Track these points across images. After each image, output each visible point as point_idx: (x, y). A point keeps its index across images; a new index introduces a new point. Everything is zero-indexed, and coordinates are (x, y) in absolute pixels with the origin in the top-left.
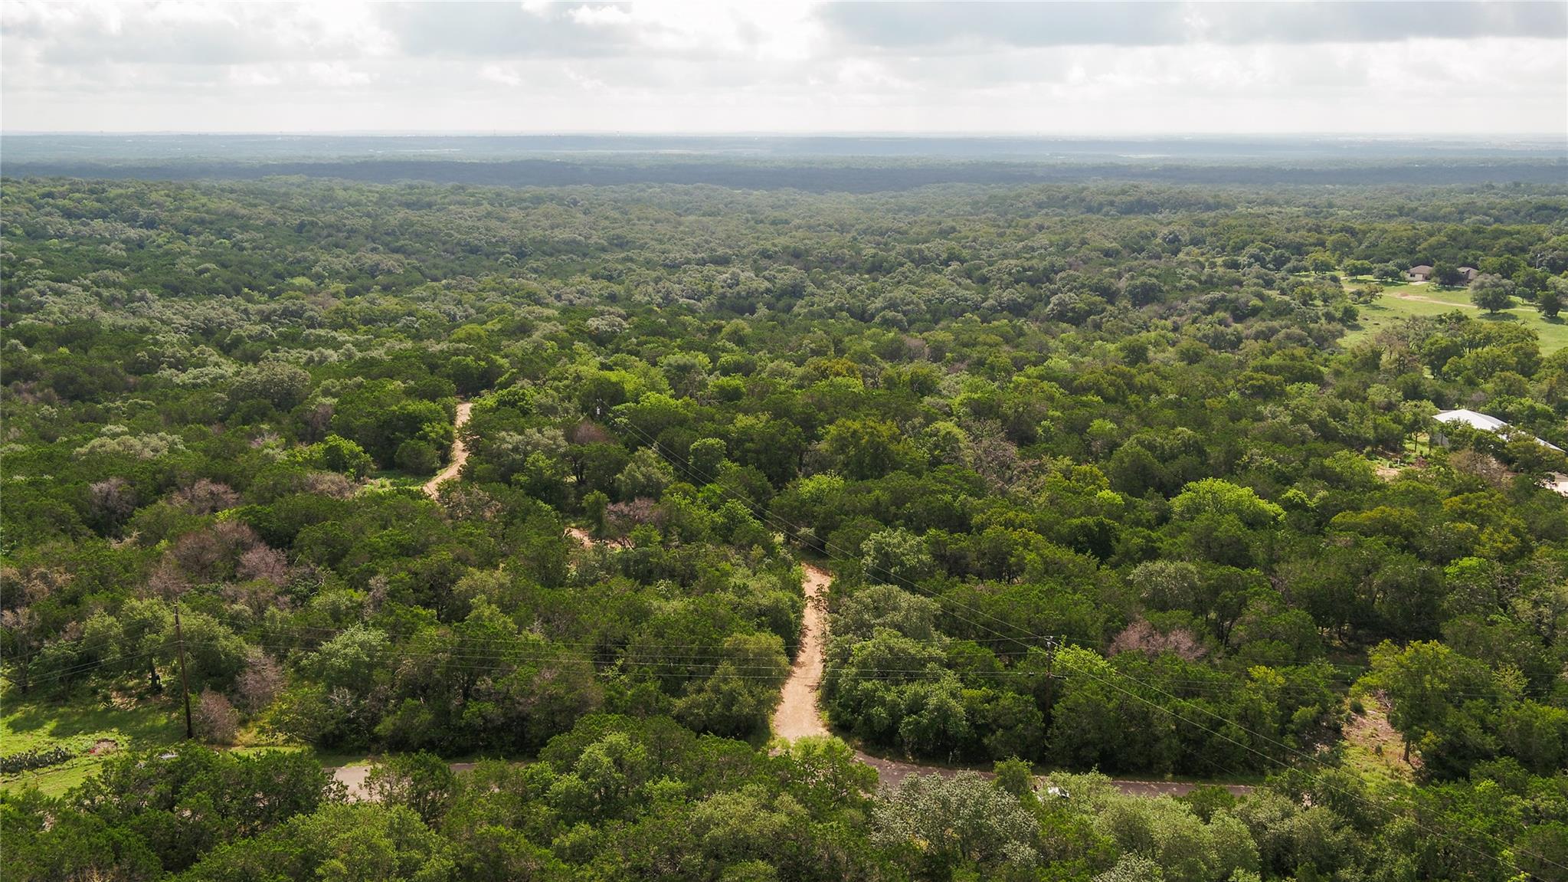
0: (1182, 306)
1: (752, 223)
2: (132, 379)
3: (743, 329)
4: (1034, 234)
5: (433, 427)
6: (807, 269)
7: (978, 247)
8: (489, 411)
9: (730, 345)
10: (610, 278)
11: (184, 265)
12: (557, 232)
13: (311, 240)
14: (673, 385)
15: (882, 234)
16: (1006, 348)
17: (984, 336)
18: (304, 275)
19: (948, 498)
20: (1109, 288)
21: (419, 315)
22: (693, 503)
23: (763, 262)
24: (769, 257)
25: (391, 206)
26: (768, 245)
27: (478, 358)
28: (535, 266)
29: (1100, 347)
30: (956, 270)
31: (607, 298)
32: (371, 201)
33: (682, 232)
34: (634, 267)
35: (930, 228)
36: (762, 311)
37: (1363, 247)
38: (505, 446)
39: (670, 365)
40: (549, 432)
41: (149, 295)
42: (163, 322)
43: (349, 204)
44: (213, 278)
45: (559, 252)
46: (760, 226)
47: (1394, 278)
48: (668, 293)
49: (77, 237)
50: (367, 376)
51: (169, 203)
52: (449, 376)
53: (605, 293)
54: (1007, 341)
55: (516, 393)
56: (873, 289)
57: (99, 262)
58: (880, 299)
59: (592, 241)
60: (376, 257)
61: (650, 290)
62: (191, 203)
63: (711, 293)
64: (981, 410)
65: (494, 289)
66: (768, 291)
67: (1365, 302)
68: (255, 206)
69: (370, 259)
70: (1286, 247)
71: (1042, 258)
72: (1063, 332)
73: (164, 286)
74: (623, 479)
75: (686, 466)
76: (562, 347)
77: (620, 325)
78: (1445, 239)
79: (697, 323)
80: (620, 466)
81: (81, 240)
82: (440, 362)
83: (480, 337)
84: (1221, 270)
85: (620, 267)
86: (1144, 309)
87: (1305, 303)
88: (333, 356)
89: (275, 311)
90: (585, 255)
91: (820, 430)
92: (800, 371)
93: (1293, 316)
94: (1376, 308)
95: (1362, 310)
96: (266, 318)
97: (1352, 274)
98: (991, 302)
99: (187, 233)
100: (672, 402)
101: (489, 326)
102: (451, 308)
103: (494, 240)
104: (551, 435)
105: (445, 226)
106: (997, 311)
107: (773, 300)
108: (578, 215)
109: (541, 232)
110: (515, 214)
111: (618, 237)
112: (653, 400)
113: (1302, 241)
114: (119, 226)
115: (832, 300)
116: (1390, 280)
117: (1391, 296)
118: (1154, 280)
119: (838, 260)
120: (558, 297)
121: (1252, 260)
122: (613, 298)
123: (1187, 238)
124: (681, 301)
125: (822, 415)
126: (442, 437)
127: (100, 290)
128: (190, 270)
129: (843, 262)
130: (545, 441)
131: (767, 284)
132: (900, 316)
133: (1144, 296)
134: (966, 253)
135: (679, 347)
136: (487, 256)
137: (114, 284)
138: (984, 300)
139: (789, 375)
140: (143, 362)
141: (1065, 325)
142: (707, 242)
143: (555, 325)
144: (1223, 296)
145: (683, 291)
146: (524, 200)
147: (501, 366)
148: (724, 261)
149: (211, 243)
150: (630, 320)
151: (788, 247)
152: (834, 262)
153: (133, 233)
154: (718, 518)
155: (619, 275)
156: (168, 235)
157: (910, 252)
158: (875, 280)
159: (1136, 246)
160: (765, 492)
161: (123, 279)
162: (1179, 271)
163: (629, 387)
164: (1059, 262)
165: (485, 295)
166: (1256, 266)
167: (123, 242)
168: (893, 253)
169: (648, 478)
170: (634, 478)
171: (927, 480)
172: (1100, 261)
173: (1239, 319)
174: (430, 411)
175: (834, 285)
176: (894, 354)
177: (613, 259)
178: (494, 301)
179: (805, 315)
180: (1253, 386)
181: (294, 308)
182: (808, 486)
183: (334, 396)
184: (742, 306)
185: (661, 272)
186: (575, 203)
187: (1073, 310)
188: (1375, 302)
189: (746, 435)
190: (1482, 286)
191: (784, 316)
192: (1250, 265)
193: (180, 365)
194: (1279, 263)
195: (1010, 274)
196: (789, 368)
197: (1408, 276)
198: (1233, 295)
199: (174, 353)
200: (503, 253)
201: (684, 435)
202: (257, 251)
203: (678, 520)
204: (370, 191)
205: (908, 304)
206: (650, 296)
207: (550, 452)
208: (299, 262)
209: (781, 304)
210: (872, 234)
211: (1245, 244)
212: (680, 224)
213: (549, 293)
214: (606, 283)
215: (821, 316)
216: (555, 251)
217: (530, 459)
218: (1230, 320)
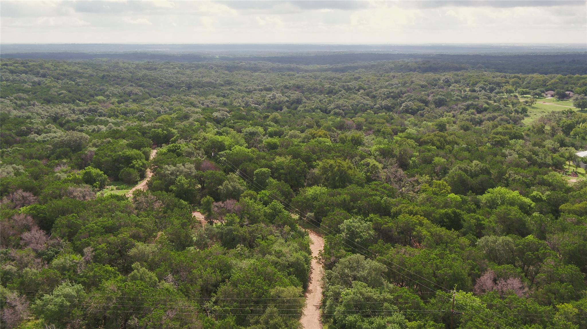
0: (456, 107)
1: (280, 75)
2: (18, 138)
3: (278, 117)
4: (391, 79)
5: (138, 162)
6: (303, 93)
7: (370, 84)
8: (163, 154)
9: (272, 123)
10: (224, 97)
11: (53, 92)
12: (204, 79)
13: (107, 82)
14: (247, 142)
15: (331, 80)
16: (387, 125)
17: (378, 120)
18: (102, 95)
19: (378, 198)
20: (425, 100)
21: (145, 111)
22: (255, 202)
23: (285, 90)
24: (288, 88)
25: (140, 69)
26: (287, 83)
27: (163, 130)
28: (195, 92)
29: (425, 124)
30: (362, 93)
31: (223, 104)
32: (133, 67)
33: (253, 79)
34: (234, 92)
35: (350, 77)
36: (285, 109)
37: (524, 83)
38: (167, 172)
39: (247, 132)
40: (188, 165)
41: (37, 103)
42: (37, 114)
43: (124, 68)
44: (65, 97)
45: (205, 86)
46: (283, 77)
47: (540, 96)
48: (247, 102)
49: (14, 81)
50: (113, 138)
51: (52, 68)
52: (150, 138)
53: (222, 102)
54: (387, 122)
55: (176, 146)
56: (330, 100)
57: (19, 90)
58: (333, 104)
59: (218, 82)
60: (131, 88)
61: (240, 101)
62: (61, 68)
63: (264, 102)
64: (385, 154)
65: (177, 101)
66: (287, 101)
67: (529, 105)
68: (87, 69)
69: (129, 89)
70: (494, 83)
71: (397, 88)
72: (408, 118)
73: (44, 100)
74: (222, 188)
75: (252, 181)
76: (201, 125)
77: (226, 115)
78: (558, 80)
79: (258, 114)
80: (221, 182)
81: (15, 82)
82: (147, 131)
83: (168, 120)
84: (469, 93)
85: (228, 92)
86: (440, 108)
87: (505, 106)
88: (103, 128)
89: (86, 109)
90: (215, 87)
91: (314, 163)
92: (303, 135)
93: (502, 111)
94: (533, 108)
95: (529, 109)
96: (82, 112)
97: (522, 94)
98: (378, 105)
99: (58, 79)
100: (247, 150)
101: (172, 116)
102: (159, 108)
103: (179, 82)
104: (189, 167)
105: (160, 77)
106: (380, 109)
107: (290, 105)
108: (213, 72)
109: (198, 79)
110: (188, 72)
111: (228, 81)
112: (237, 149)
113: (500, 81)
114: (31, 76)
115: (313, 105)
116: (537, 97)
117: (539, 103)
118: (443, 97)
119: (315, 89)
120: (203, 104)
121: (481, 89)
122: (225, 104)
123: (453, 80)
124: (252, 105)
125: (314, 156)
126: (141, 166)
127: (17, 101)
128: (55, 93)
129: (317, 90)
130: (186, 170)
131: (287, 99)
132: (341, 111)
133: (440, 103)
134: (366, 86)
135: (251, 124)
136: (176, 88)
137: (24, 99)
138: (375, 105)
139: (299, 137)
140: (24, 131)
141: (409, 115)
142: (263, 83)
143: (199, 115)
144: (472, 103)
145: (253, 101)
146: (192, 67)
147: (174, 133)
148: (270, 90)
149: (67, 83)
150: (231, 113)
151: (295, 84)
152: (314, 90)
153: (36, 79)
154: (268, 210)
155: (228, 95)
156: (50, 80)
157: (343, 86)
158: (330, 97)
159: (434, 84)
160: (290, 193)
161: (27, 97)
162: (452, 93)
163: (226, 143)
164: (404, 89)
165: (173, 103)
166: (483, 92)
167: (32, 83)
168: (337, 87)
169: (234, 187)
170: (227, 188)
171: (367, 189)
172: (420, 90)
173: (479, 112)
174: (137, 155)
175: (314, 99)
176: (341, 127)
177: (225, 89)
178: (176, 106)
179: (303, 111)
180: (496, 141)
181: (94, 108)
182: (311, 191)
183: (96, 146)
184: (277, 107)
185: (244, 94)
186: (212, 68)
187: (411, 109)
188: (533, 106)
189: (280, 167)
190: (577, 99)
191: (294, 111)
192: (480, 91)
193: (39, 133)
194: (492, 90)
195: (384, 94)
196: (298, 134)
197: (545, 95)
198: (476, 103)
199: (37, 127)
200: (183, 87)
201: (251, 166)
202: (85, 86)
203: (248, 211)
204: (133, 64)
205: (344, 106)
206: (240, 103)
207: (188, 175)
208: (101, 90)
209: (293, 106)
210: (328, 79)
211: (477, 83)
212: (252, 76)
213: (199, 102)
214: (222, 98)
215: (309, 111)
216: (203, 86)
217: (178, 179)
218: (476, 113)
